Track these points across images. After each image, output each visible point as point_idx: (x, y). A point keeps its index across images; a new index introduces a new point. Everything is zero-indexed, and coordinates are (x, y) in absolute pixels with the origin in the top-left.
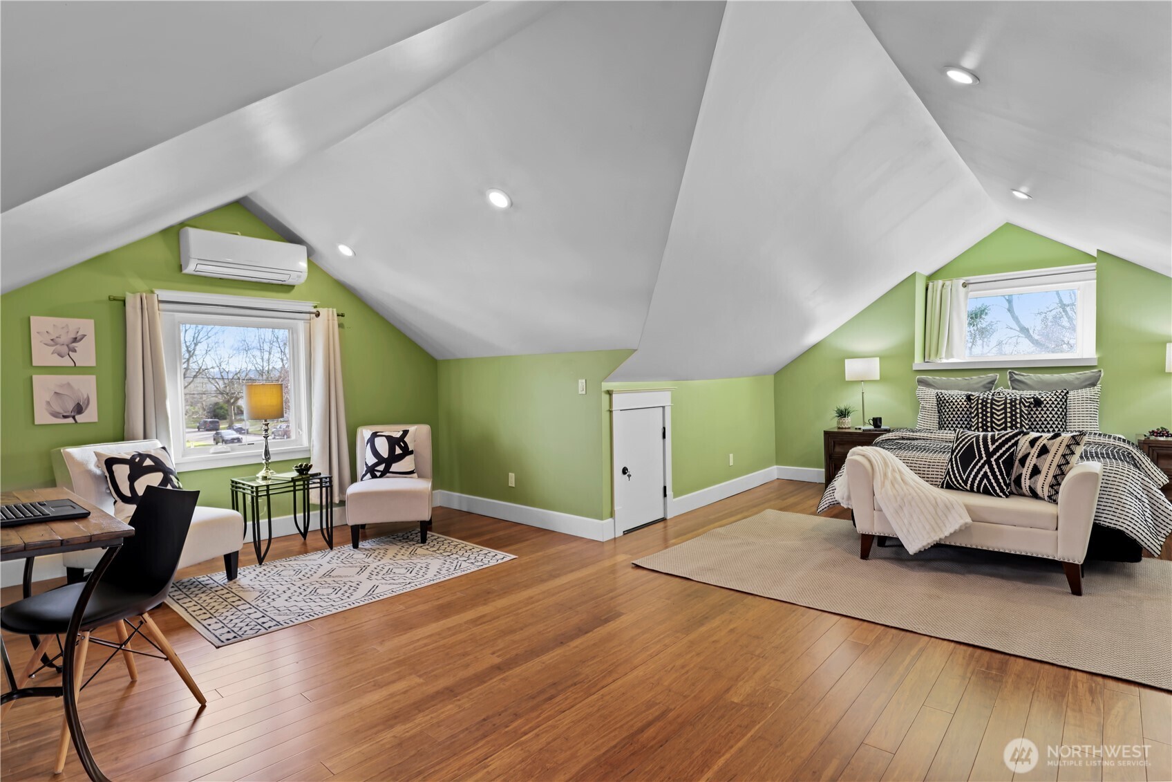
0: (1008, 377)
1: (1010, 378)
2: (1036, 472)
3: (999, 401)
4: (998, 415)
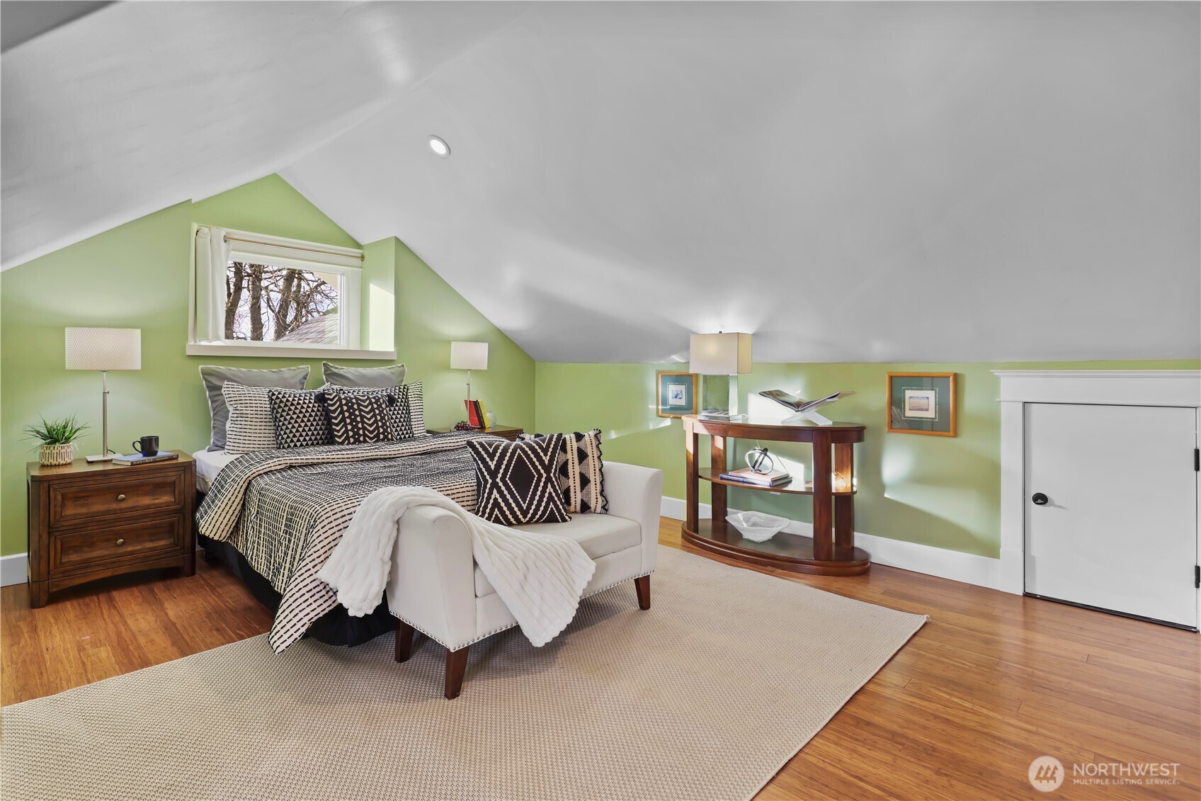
0: (323, 370)
1: (325, 371)
2: (585, 481)
3: (364, 401)
4: (369, 420)
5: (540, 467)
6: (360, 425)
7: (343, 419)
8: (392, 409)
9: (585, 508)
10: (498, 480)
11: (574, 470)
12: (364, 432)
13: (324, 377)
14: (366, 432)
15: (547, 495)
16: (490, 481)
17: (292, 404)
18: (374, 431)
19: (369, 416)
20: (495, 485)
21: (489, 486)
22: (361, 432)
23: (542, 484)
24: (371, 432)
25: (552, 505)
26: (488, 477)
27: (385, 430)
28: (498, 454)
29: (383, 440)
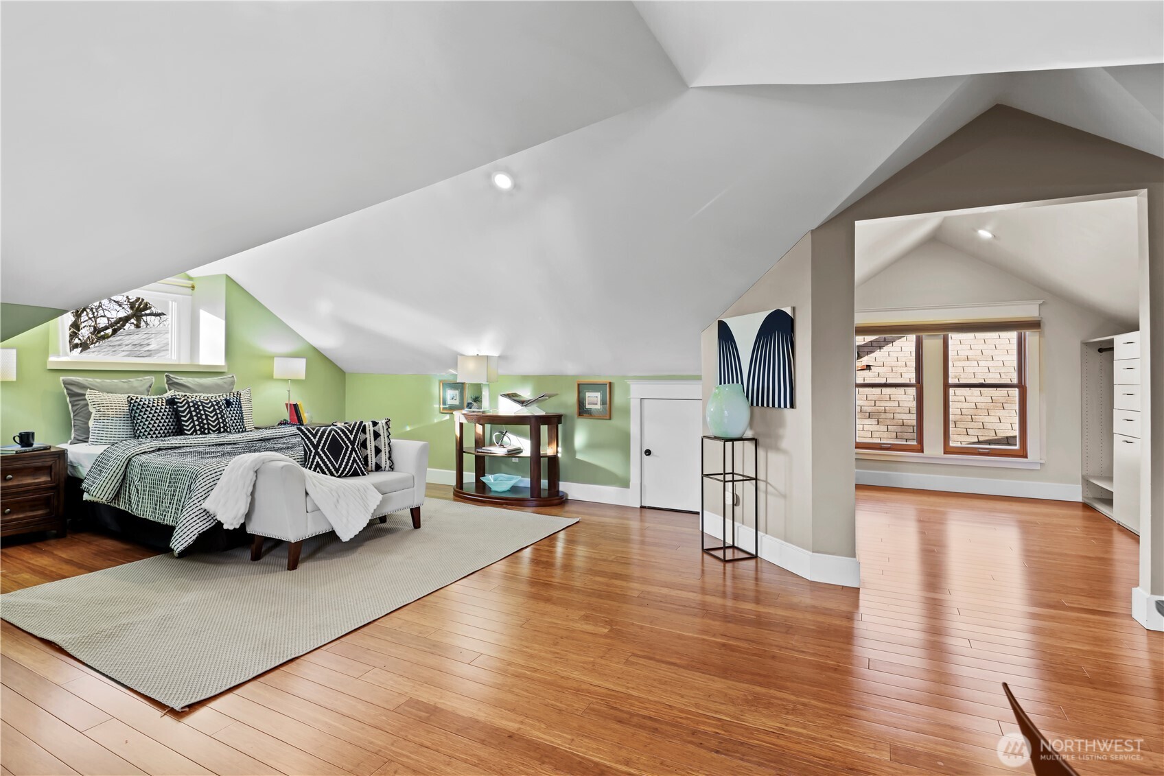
2: (378, 451)
3: (208, 404)
4: (212, 417)
5: (347, 442)
6: (205, 422)
7: (191, 417)
8: (229, 409)
9: (378, 468)
10: (319, 450)
11: (371, 444)
12: (208, 427)
13: (166, 386)
14: (210, 426)
15: (352, 459)
16: (314, 451)
17: (148, 407)
18: (216, 425)
19: (212, 415)
20: (317, 453)
21: (313, 454)
22: (206, 426)
23: (349, 452)
24: (214, 427)
25: (355, 465)
26: (312, 449)
27: (225, 425)
28: (319, 435)
29: (223, 432)
